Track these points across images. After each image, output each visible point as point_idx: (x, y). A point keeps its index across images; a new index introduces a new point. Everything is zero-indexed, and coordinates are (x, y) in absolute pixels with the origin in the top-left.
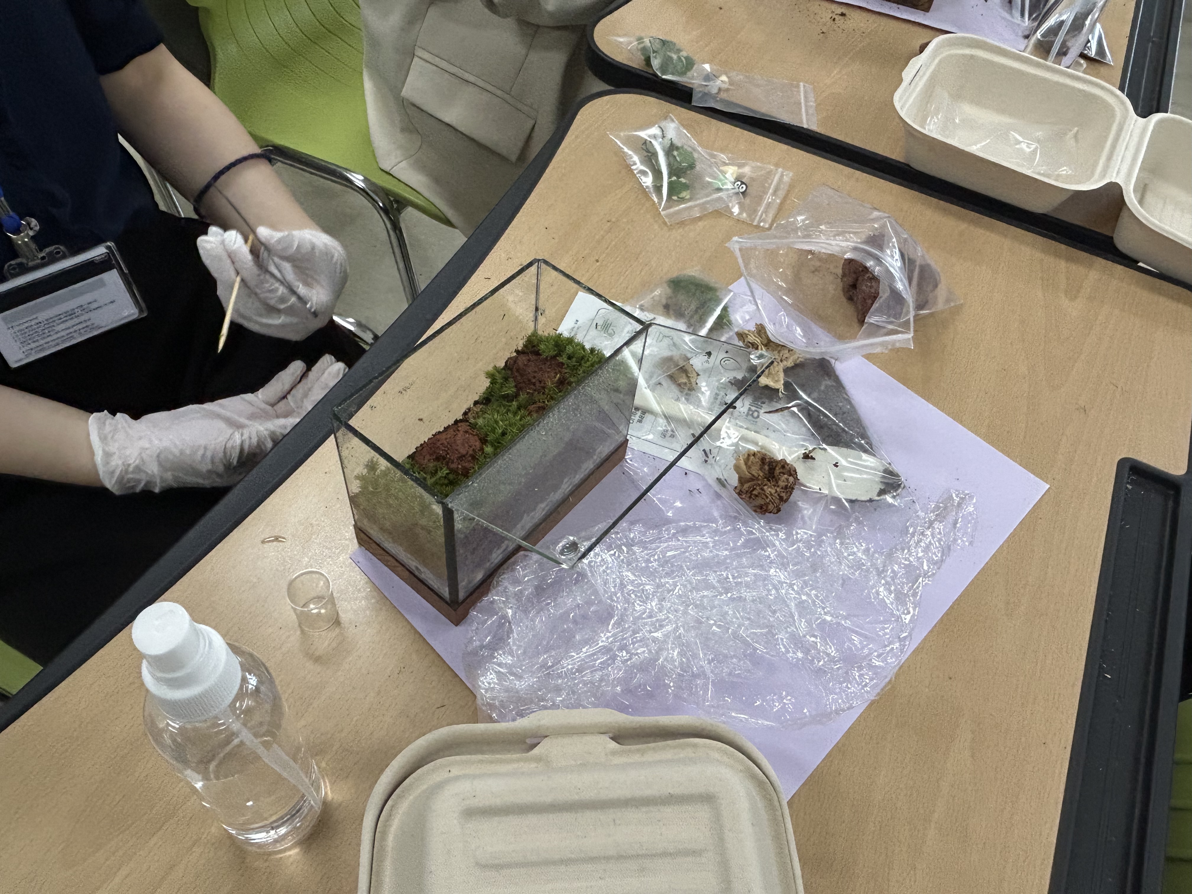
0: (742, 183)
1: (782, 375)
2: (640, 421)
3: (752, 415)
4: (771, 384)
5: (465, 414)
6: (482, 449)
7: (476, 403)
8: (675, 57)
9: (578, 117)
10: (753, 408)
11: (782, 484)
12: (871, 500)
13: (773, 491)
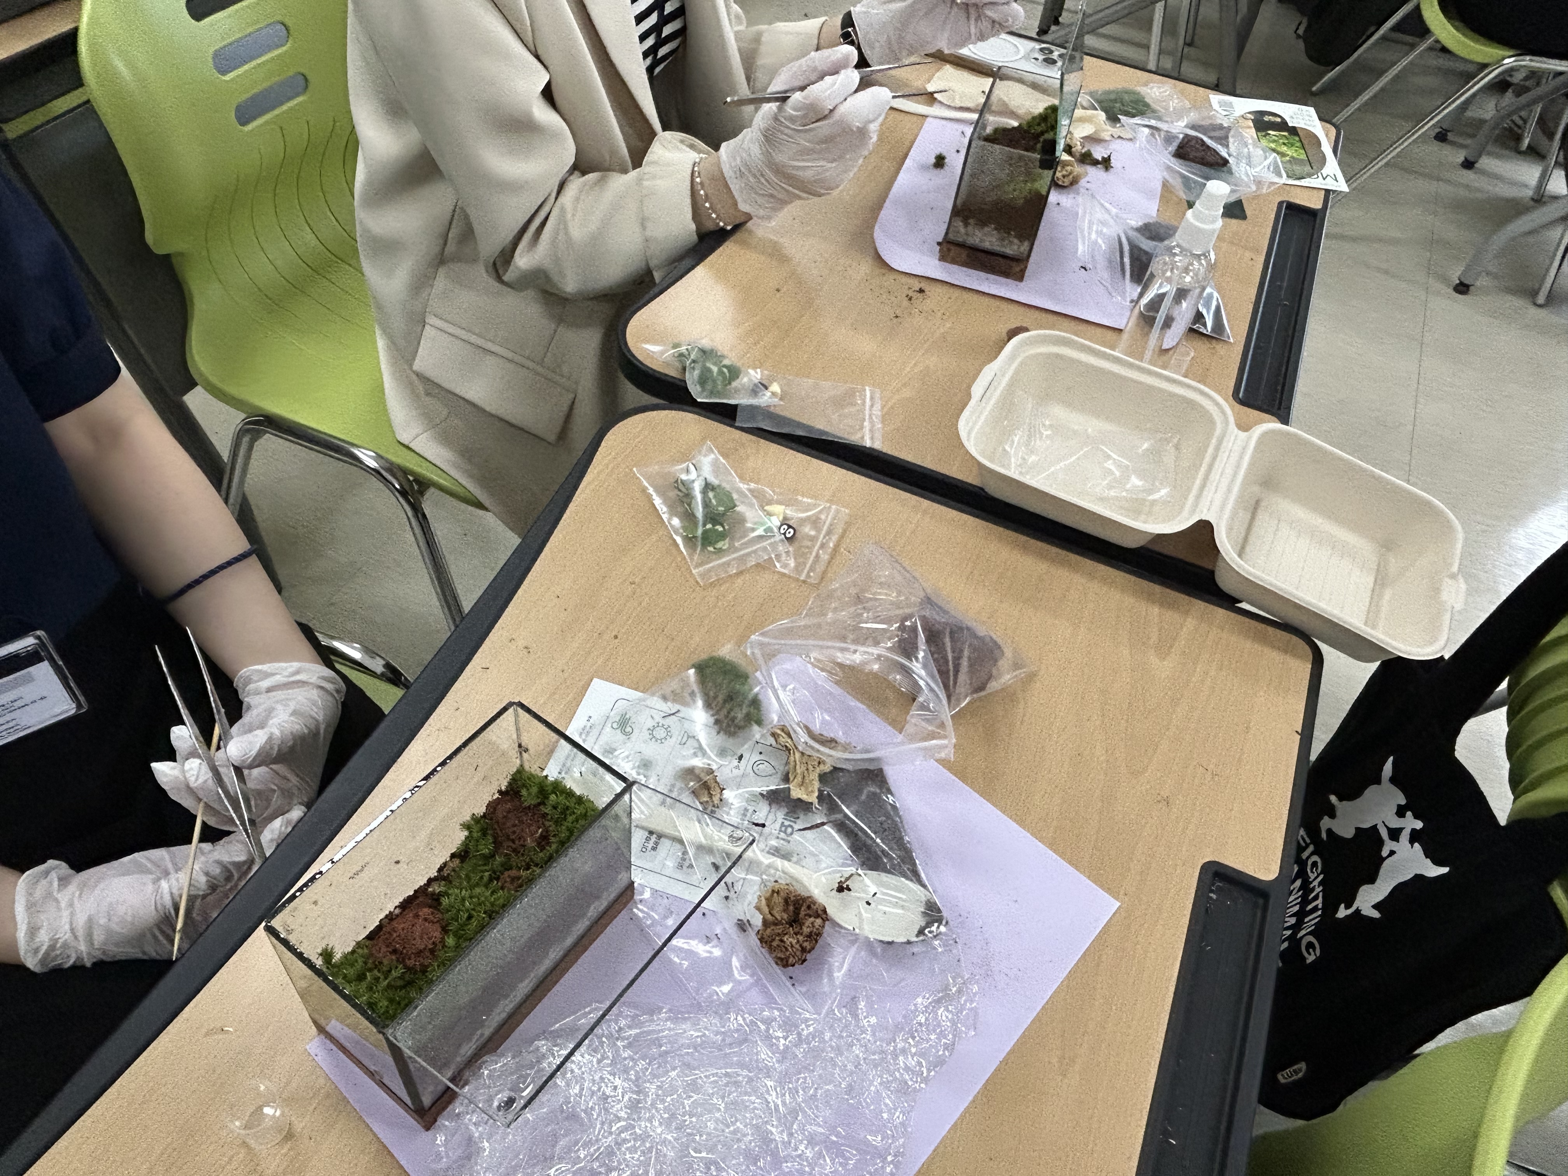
0: (790, 527)
1: (817, 785)
2: (654, 849)
3: (785, 832)
4: (804, 797)
5: (440, 870)
6: (443, 941)
7: (453, 856)
8: (715, 369)
9: (603, 444)
10: (787, 823)
11: (806, 930)
12: (909, 942)
13: (794, 942)
